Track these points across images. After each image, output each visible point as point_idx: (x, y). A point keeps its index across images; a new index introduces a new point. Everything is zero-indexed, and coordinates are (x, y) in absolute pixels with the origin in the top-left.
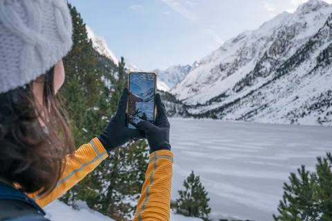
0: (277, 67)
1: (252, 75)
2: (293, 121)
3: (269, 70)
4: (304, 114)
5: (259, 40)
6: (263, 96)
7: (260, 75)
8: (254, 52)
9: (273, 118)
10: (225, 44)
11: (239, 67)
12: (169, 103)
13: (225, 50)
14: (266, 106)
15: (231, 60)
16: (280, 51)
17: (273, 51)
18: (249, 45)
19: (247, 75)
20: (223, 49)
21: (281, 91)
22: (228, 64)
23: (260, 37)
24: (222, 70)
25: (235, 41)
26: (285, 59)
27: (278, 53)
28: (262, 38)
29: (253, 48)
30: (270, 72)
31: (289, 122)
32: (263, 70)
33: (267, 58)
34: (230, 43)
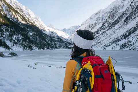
0: (110, 25)
1: (99, 29)
2: (105, 48)
3: (106, 27)
4: (109, 45)
5: (105, 14)
6: (100, 38)
7: (103, 29)
8: (103, 19)
9: (99, 48)
10: (92, 15)
11: (96, 26)
12: (59, 43)
13: (92, 18)
14: (99, 43)
15: (94, 23)
16: (112, 18)
17: (109, 18)
18: (101, 16)
19: (98, 29)
20: (91, 18)
21: (107, 36)
22: (92, 25)
23: (105, 12)
24: (90, 27)
25: (96, 14)
26: (113, 21)
27: (111, 19)
28: (106, 13)
29: (102, 17)
30: (107, 27)
31: (103, 49)
32: (104, 27)
33: (107, 21)
34: (94, 15)
